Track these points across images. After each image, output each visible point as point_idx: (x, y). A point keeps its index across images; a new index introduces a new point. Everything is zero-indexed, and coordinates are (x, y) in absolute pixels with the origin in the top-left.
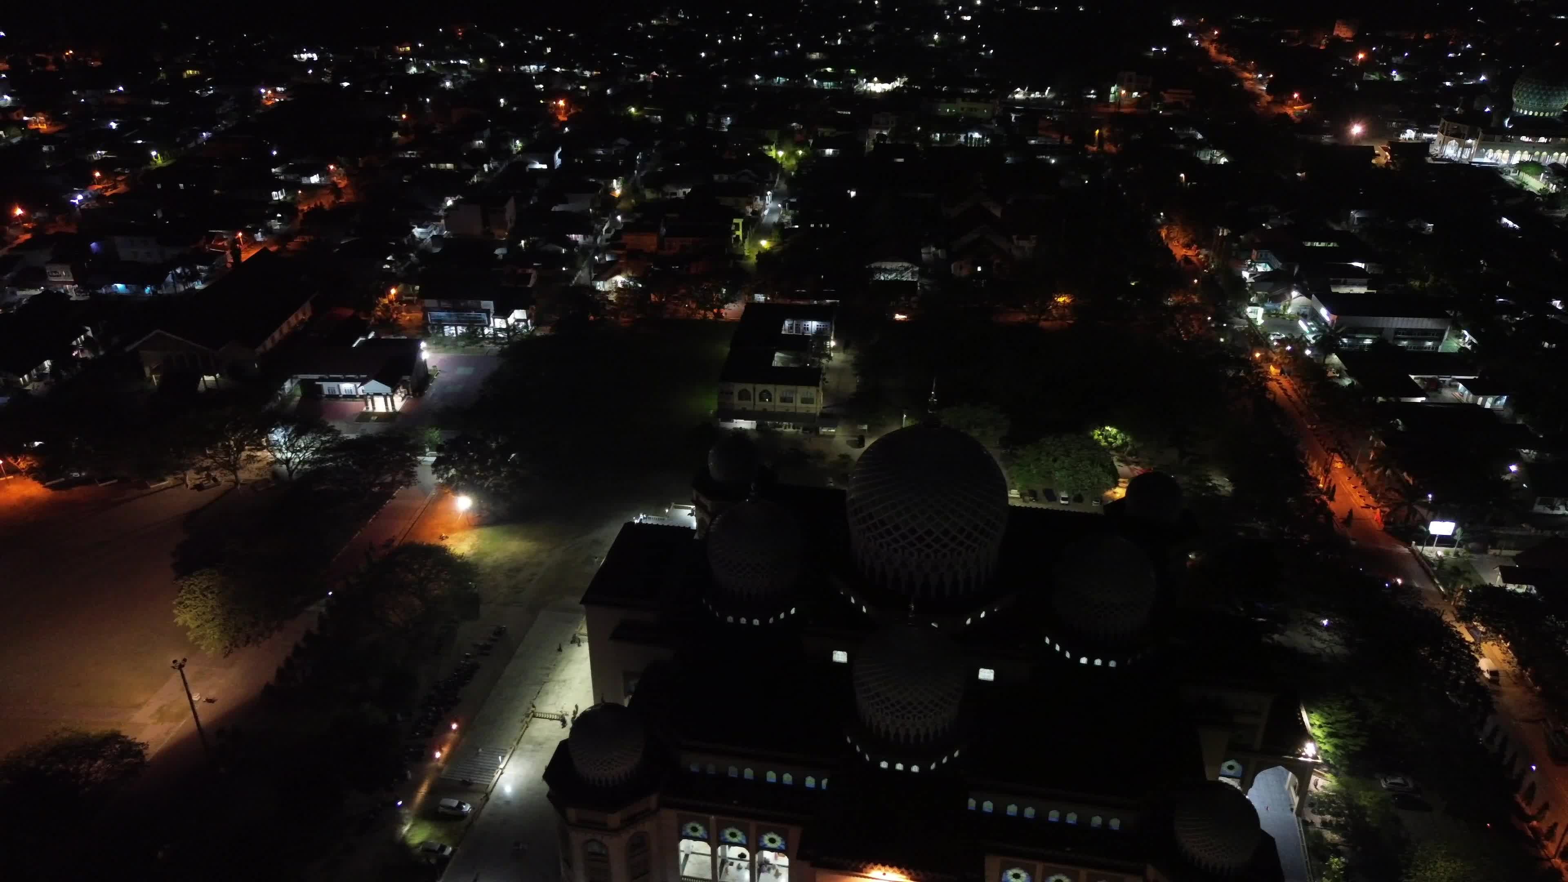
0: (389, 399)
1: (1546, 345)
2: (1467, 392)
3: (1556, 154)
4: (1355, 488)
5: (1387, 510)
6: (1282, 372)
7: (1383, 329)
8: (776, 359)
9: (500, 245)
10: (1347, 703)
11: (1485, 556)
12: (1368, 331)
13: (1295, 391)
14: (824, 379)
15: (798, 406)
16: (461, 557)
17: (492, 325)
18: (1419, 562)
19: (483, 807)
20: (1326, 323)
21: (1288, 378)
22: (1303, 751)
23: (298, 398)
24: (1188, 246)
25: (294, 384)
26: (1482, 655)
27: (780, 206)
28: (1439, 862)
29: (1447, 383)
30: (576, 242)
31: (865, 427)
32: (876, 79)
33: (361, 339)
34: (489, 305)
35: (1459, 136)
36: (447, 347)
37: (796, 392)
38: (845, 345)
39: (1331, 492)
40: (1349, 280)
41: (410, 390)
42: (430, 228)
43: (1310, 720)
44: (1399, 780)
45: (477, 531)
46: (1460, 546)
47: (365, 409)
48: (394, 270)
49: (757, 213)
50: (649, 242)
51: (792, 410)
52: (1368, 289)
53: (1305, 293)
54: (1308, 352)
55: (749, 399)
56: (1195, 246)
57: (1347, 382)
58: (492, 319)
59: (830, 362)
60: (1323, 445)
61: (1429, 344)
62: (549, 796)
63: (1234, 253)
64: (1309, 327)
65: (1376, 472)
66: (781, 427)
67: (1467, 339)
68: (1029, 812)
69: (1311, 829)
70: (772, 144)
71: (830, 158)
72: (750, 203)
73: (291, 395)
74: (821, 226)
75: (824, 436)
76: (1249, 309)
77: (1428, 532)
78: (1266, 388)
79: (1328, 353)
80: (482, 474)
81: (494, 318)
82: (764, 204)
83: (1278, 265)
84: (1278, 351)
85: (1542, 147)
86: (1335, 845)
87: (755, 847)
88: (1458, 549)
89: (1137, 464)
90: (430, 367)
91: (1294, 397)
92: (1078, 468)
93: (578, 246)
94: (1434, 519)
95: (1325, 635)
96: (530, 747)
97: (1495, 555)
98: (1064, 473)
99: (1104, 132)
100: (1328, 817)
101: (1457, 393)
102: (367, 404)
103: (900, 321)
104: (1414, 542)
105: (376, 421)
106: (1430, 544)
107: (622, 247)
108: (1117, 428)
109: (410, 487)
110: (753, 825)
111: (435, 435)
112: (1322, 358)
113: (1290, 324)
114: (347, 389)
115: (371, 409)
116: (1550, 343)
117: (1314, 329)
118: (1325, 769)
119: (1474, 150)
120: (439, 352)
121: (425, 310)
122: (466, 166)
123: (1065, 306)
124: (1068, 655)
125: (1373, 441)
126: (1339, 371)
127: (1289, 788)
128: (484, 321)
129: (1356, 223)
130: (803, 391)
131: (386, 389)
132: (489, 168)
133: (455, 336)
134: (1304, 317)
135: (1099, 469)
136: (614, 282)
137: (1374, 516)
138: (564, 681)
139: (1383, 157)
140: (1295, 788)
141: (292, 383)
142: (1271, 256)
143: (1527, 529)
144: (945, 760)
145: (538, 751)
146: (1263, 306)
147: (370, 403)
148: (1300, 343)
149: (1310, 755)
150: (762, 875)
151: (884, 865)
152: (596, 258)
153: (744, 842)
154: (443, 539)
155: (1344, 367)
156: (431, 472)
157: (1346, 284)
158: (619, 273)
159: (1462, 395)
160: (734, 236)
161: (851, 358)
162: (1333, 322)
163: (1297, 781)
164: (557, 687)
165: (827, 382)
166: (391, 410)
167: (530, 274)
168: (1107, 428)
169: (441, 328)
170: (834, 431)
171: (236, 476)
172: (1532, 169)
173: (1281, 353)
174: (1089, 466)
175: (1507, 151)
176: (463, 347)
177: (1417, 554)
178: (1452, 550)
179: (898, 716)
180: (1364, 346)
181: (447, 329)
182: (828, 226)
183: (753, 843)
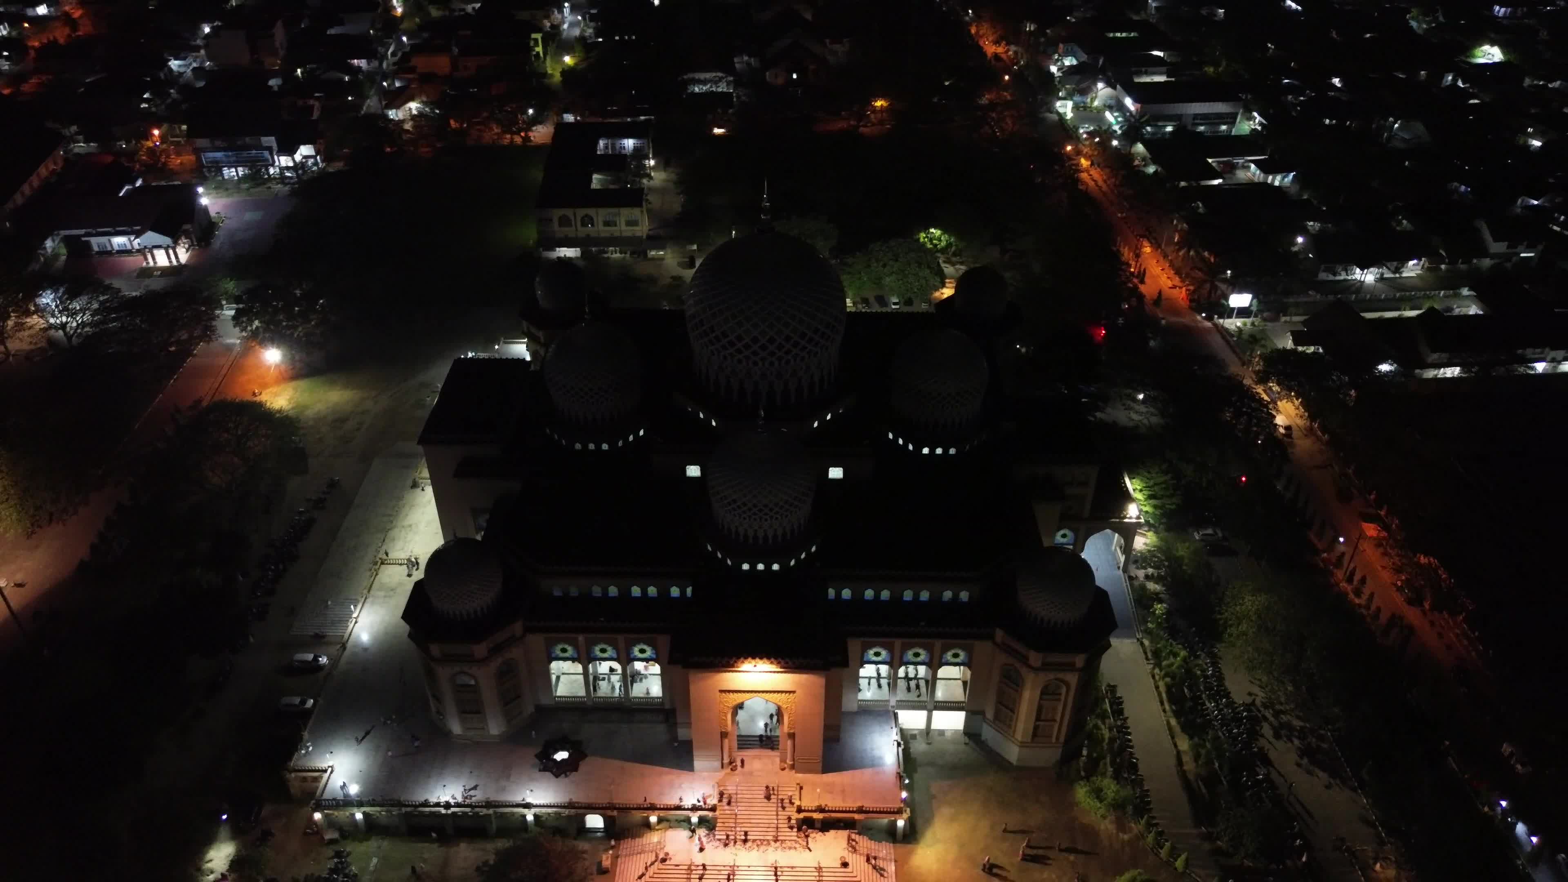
0: (171, 252)
1: (1327, 121)
2: (1258, 172)
4: (1162, 270)
5: (1192, 288)
6: (1092, 164)
7: (1182, 115)
8: (594, 181)
9: (274, 75)
10: (1164, 467)
11: (1276, 324)
12: (1169, 118)
13: (1105, 181)
14: (647, 200)
15: (623, 229)
16: (280, 411)
17: (277, 163)
18: (1221, 334)
19: (341, 656)
20: (1130, 112)
21: (1099, 170)
22: (1127, 514)
23: (64, 258)
24: (997, 42)
25: (56, 242)
26: (1278, 411)
27: (580, 18)
28: (1247, 597)
29: (1240, 165)
30: (360, 68)
31: (695, 247)
33: (127, 187)
34: (270, 141)
36: (230, 191)
37: (619, 214)
38: (665, 163)
39: (1141, 276)
40: (1150, 69)
41: (194, 240)
42: (190, 60)
43: (1131, 485)
44: (1210, 531)
45: (294, 384)
46: (1256, 316)
47: (145, 264)
48: (154, 109)
49: (556, 28)
50: (442, 64)
51: (617, 234)
52: (1168, 77)
53: (1110, 84)
54: (1115, 143)
55: (570, 225)
56: (1004, 42)
57: (1151, 169)
58: (276, 157)
59: (652, 182)
60: (1133, 232)
61: (1224, 127)
62: (410, 635)
63: (1041, 48)
64: (1116, 118)
65: (1181, 253)
66: (606, 252)
67: (1257, 121)
68: (885, 595)
69: (1136, 583)
72: (548, 17)
73: (56, 256)
74: (626, 37)
75: (653, 259)
76: (1058, 104)
77: (1229, 305)
78: (1078, 180)
79: (1133, 142)
80: (290, 323)
81: (278, 156)
82: (563, 17)
83: (1084, 57)
84: (1087, 143)
86: (1157, 594)
87: (626, 660)
88: (1255, 319)
89: (962, 263)
90: (213, 213)
91: (1105, 188)
92: (907, 272)
93: (363, 72)
94: (1233, 292)
95: (1142, 408)
96: (382, 594)
97: (1286, 322)
98: (894, 277)
100: (1150, 571)
101: (1249, 174)
102: (146, 259)
103: (719, 136)
104: (1216, 316)
105: (160, 276)
106: (1230, 317)
107: (412, 70)
108: (940, 229)
109: (211, 343)
110: (621, 638)
111: (230, 286)
112: (1128, 149)
113: (1097, 116)
114: (120, 243)
115: (152, 264)
116: (1331, 120)
117: (1120, 119)
118: (1146, 529)
120: (221, 197)
121: (197, 152)
123: (882, 109)
124: (911, 447)
125: (1176, 225)
126: (1144, 159)
127: (1116, 549)
128: (267, 160)
129: (1153, 12)
130: (627, 213)
131: (167, 240)
133: (236, 178)
134: (1110, 108)
135: (927, 271)
136: (407, 109)
137: (1180, 295)
138: (410, 526)
140: (1121, 548)
141: (53, 241)
142: (1076, 48)
143: (1314, 296)
144: (803, 556)
145: (390, 597)
146: (1072, 100)
147: (149, 257)
148: (1106, 134)
149: (1134, 516)
150: (635, 685)
151: (754, 658)
152: (385, 84)
153: (615, 656)
154: (256, 396)
155: (1148, 155)
156: (232, 327)
157: (1147, 73)
158: (412, 99)
159: (1254, 174)
160: (534, 53)
161: (673, 176)
162: (1137, 110)
163: (1122, 541)
164: (403, 532)
165: (650, 203)
166: (175, 263)
167: (312, 107)
168: (932, 230)
169: (219, 171)
170: (662, 253)
171: (6, 347)
173: (1090, 145)
174: (917, 269)
176: (248, 189)
177: (1220, 328)
178: (1248, 321)
179: (755, 519)
180: (1165, 133)
181: (226, 171)
182: (634, 37)
183: (623, 655)
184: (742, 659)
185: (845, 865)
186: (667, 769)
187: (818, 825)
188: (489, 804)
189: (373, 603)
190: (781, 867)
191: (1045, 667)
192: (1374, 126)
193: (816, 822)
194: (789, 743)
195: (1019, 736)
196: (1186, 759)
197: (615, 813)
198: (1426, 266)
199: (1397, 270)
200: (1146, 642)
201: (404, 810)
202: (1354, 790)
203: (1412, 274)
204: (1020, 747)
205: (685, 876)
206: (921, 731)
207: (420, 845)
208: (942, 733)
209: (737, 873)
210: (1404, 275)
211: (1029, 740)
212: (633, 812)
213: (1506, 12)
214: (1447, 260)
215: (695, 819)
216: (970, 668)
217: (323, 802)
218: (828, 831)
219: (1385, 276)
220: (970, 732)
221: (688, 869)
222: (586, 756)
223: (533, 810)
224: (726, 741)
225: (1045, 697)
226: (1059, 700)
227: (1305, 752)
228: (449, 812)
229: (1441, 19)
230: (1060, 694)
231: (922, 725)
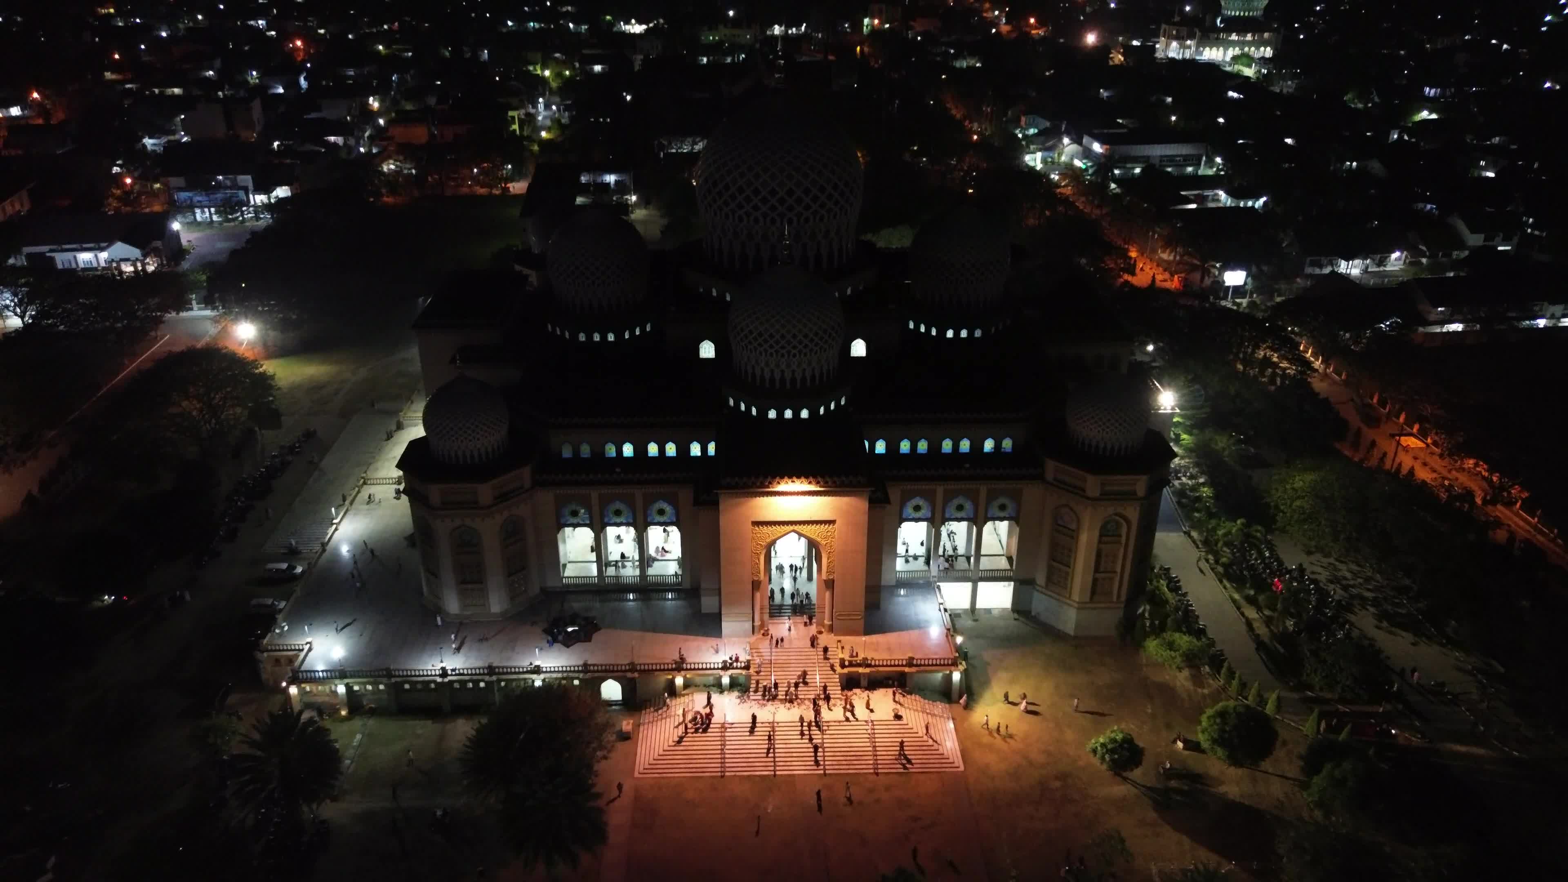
0: (139, 265)
1: (1287, 165)
2: (1230, 199)
3: (1262, 49)
4: (1151, 268)
7: (1149, 157)
8: (578, 202)
12: (1136, 160)
17: (252, 202)
19: (318, 562)
20: (1099, 154)
22: (1161, 405)
25: (18, 258)
27: (554, 108)
29: (1211, 195)
30: (336, 142)
32: (633, 21)
34: (246, 180)
35: (1180, 38)
36: (201, 227)
41: (164, 259)
42: (163, 139)
43: (1161, 385)
46: (1252, 294)
48: (125, 170)
49: (531, 114)
50: (420, 134)
53: (1075, 137)
54: (1087, 178)
58: (251, 196)
61: (1190, 169)
64: (1084, 164)
67: (1220, 167)
68: (922, 446)
70: (537, 64)
71: (599, 75)
72: (523, 107)
73: (17, 267)
74: (601, 120)
76: (1027, 157)
77: (1224, 283)
79: (1105, 181)
81: (254, 196)
82: (537, 111)
83: (1047, 123)
85: (1250, 44)
87: (642, 524)
88: (1251, 297)
90: (184, 242)
94: (1226, 274)
99: (866, 49)
101: (1220, 202)
106: (1226, 296)
107: (390, 140)
110: (638, 494)
113: (1066, 165)
114: (85, 260)
116: (1290, 164)
117: (1089, 164)
119: (1193, 49)
120: (193, 230)
122: (196, 92)
124: (934, 332)
128: (242, 199)
129: (1105, 97)
131: (135, 253)
132: (224, 95)
133: (209, 219)
134: (1078, 157)
136: (386, 165)
137: (1173, 285)
139: (1118, 58)
142: (1038, 120)
144: (832, 406)
146: (1040, 155)
149: (1168, 408)
150: (652, 567)
151: (790, 477)
152: (362, 149)
153: (629, 516)
158: (389, 159)
159: (1225, 202)
160: (511, 128)
161: (655, 213)
162: (1105, 152)
166: (141, 272)
169: (192, 210)
172: (1244, 60)
175: (1221, 49)
176: (221, 224)
178: (1244, 299)
179: (783, 356)
180: (1133, 174)
181: (198, 211)
182: (609, 120)
183: (640, 518)
184: (777, 479)
185: (898, 717)
186: (692, 637)
187: (864, 682)
188: (491, 670)
189: (355, 514)
190: (826, 722)
191: (1106, 496)
192: (1332, 168)
193: (862, 679)
194: (828, 594)
195: (1076, 597)
196: (1256, 625)
197: (636, 675)
198: (1407, 261)
199: (1381, 263)
200: (1194, 534)
201: (393, 680)
202: (1442, 645)
203: (1396, 268)
204: (1078, 609)
205: (719, 734)
206: (965, 611)
207: (411, 723)
208: (988, 611)
209: (777, 729)
210: (1388, 268)
211: (1088, 600)
212: (657, 673)
213: (1436, 93)
214: (1428, 253)
215: (726, 681)
216: (1018, 523)
217: (300, 675)
218: (875, 690)
219: (1369, 270)
220: (1020, 607)
221: (722, 727)
222: (600, 629)
223: (542, 676)
224: (758, 595)
225: (1105, 539)
226: (1119, 543)
227: (1382, 616)
228: (446, 680)
229: (1377, 99)
230: (1120, 536)
231: (966, 605)
